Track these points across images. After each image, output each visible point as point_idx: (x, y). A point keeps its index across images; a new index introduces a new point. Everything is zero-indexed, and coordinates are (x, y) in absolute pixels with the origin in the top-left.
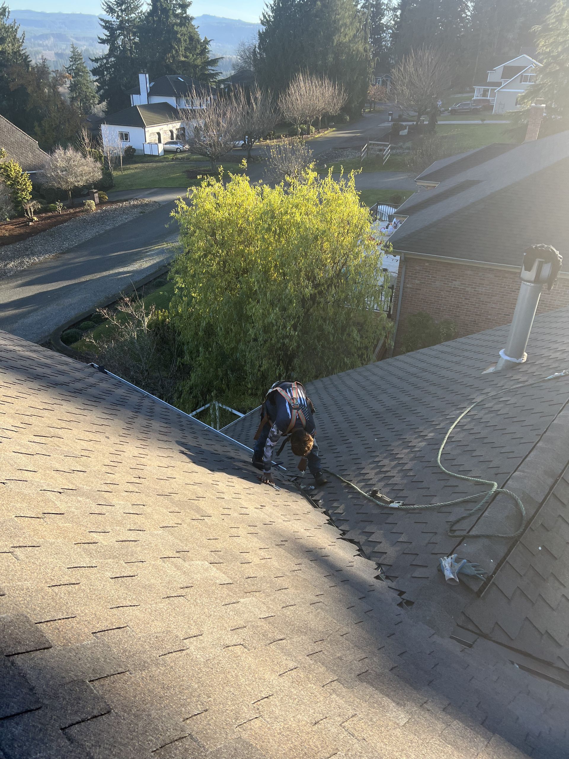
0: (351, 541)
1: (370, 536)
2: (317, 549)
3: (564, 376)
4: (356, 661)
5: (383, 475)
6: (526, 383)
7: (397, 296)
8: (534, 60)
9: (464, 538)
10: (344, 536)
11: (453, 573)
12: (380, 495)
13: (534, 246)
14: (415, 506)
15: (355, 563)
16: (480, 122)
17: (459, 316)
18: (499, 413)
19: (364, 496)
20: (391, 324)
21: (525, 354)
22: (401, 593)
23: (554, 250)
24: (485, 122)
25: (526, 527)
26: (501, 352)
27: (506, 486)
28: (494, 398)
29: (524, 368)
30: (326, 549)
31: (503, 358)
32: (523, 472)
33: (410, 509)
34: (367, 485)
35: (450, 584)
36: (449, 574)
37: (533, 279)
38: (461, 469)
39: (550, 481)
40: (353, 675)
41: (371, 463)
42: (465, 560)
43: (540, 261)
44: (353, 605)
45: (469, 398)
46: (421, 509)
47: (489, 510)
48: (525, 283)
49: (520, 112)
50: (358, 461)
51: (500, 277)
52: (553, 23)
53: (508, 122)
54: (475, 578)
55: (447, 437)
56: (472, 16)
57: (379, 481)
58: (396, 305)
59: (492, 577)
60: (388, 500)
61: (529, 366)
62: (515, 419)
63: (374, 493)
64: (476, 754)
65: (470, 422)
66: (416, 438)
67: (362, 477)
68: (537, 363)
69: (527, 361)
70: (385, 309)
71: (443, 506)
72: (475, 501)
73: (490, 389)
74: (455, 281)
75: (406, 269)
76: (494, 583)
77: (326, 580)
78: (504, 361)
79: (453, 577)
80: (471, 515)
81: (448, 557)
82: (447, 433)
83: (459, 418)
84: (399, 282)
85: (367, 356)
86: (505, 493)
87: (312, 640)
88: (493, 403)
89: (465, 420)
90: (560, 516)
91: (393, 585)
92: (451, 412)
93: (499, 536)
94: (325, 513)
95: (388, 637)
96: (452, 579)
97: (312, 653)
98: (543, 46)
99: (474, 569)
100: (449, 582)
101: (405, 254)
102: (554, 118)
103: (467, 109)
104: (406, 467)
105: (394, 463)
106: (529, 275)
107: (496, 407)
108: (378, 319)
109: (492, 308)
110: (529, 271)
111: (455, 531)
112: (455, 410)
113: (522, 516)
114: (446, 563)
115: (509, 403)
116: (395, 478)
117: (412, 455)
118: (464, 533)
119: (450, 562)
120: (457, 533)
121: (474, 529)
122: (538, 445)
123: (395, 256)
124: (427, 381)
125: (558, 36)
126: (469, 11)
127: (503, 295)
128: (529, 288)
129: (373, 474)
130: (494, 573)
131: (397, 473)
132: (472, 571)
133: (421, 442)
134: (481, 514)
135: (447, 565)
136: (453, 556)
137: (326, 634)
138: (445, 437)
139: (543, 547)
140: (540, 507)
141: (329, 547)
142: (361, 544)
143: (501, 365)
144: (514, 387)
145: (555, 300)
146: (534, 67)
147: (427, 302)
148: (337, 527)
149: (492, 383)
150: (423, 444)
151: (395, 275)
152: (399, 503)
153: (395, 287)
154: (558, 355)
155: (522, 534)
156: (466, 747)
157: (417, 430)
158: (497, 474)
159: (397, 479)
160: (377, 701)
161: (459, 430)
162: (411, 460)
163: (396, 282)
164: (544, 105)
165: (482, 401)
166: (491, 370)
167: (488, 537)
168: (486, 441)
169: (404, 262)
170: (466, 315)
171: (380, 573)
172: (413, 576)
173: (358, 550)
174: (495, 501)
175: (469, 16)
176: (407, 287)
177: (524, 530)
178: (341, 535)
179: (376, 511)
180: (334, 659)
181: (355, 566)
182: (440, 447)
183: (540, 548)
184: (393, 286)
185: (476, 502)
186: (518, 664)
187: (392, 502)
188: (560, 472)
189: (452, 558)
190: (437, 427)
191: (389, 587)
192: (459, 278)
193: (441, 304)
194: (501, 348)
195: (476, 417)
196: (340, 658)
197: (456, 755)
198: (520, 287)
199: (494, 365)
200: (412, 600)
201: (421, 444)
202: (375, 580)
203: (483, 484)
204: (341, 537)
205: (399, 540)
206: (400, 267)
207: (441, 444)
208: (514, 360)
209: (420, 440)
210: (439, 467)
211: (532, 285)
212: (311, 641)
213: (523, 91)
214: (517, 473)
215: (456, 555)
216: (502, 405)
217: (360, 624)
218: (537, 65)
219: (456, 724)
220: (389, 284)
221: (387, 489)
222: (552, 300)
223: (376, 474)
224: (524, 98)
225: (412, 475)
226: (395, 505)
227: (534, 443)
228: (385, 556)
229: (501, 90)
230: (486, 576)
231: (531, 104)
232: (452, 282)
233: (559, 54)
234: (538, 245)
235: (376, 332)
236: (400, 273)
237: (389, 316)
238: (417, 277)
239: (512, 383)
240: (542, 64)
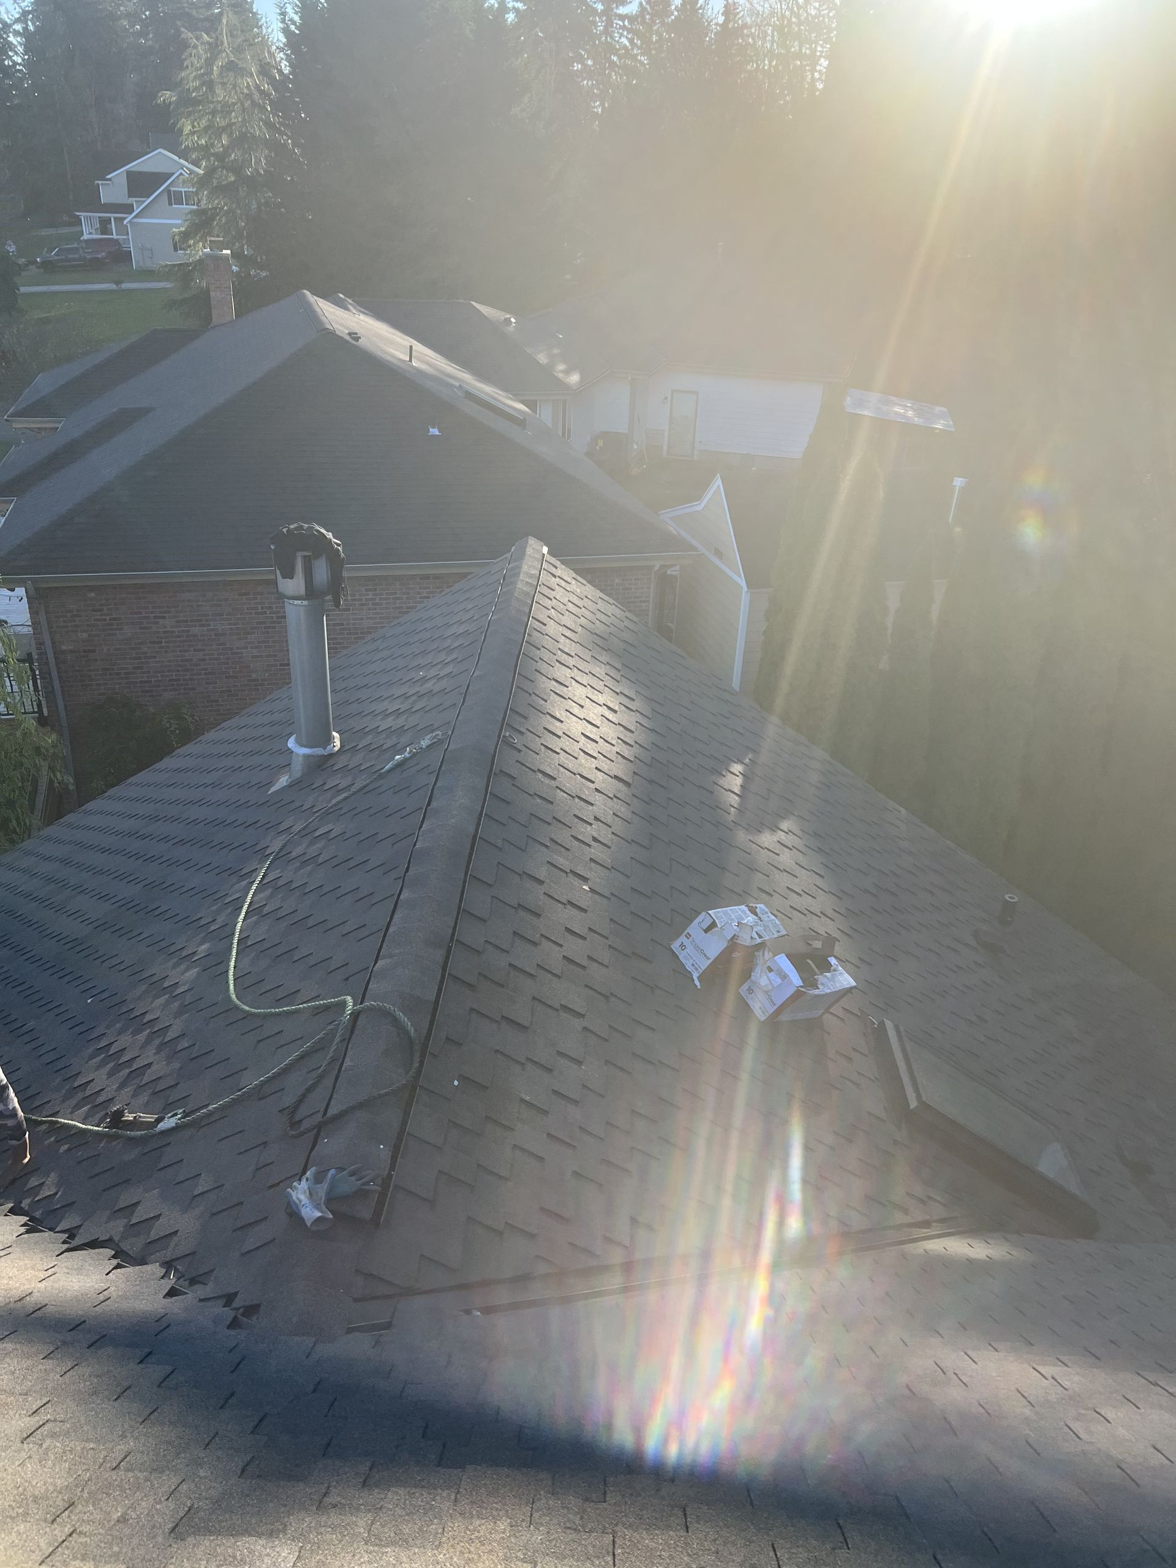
0: (93, 1244)
1: (132, 1214)
2: (12, 1305)
3: (410, 758)
4: (160, 1502)
5: (127, 1071)
6: (353, 789)
7: (46, 675)
8: (182, 161)
9: (319, 1127)
10: (74, 1242)
11: (317, 1207)
12: (130, 1117)
13: (285, 530)
14: (210, 1107)
15: (112, 1289)
16: (113, 287)
17: (194, 689)
18: (320, 860)
19: (97, 1132)
20: (51, 739)
21: (335, 734)
22: (229, 1299)
23: (323, 531)
24: (124, 286)
25: (423, 1055)
26: (291, 743)
27: (367, 995)
28: (304, 833)
29: (342, 762)
30: (36, 1294)
31: (298, 755)
32: (391, 956)
33: (202, 1118)
34: (95, 1105)
35: (320, 1231)
36: (310, 1213)
37: (303, 591)
38: (281, 993)
39: (439, 955)
40: (160, 1539)
41: (92, 1057)
42: (333, 1171)
43: (305, 557)
44: (126, 1384)
45: (258, 847)
46: (223, 1108)
47: (350, 1053)
48: (291, 602)
49: (188, 265)
50: (60, 1065)
51: (249, 594)
52: (196, 89)
53: (169, 285)
54: (361, 1194)
55: (235, 941)
56: (26, 64)
57: (122, 1086)
58: (50, 695)
59: (390, 1176)
60: (151, 1118)
61: (349, 755)
62: (352, 863)
63: (116, 1119)
64: (440, 1531)
65: (271, 896)
66: (174, 967)
67: (80, 1095)
68: (360, 746)
69: (341, 746)
70: (29, 708)
71: (263, 1083)
72: (320, 1047)
73: (291, 819)
74: (164, 618)
75: (47, 612)
76: (396, 1186)
77: (49, 1364)
78: (301, 759)
79: (319, 1214)
80: (321, 1078)
81: (300, 1180)
82: (233, 934)
83: (250, 896)
84: (40, 644)
85: (19, 823)
86: (371, 1009)
87: (45, 1521)
88: (304, 845)
89: (262, 895)
90: (472, 1010)
91: (208, 1290)
92: (232, 886)
93: (380, 1096)
94: (13, 1211)
95: (222, 1407)
96: (319, 1219)
97: (51, 1549)
98: (193, 133)
99: (353, 1178)
100: (313, 1228)
101: (34, 581)
102: (255, 276)
103: (74, 259)
104: (171, 1034)
105: (142, 1037)
106: (294, 586)
107: (313, 851)
108: (18, 734)
109: (253, 657)
110: (292, 578)
111: (300, 1121)
112: (238, 882)
113: (410, 1037)
114: (300, 1193)
115: (332, 835)
116: (154, 1068)
117: (176, 1004)
118: (318, 1118)
119: (306, 1187)
120: (306, 1124)
121: (333, 1102)
122: (402, 897)
123: (13, 590)
124: (165, 839)
125: (214, 113)
126: (16, 53)
127: (265, 628)
128: (302, 609)
129: (105, 1077)
130: (392, 1167)
131: (155, 1054)
132: (349, 1185)
133: (187, 969)
134: (337, 1067)
135: (302, 1197)
136: (308, 1173)
137: (77, 1486)
138: (232, 943)
139: (461, 1078)
140: (435, 1009)
141: (42, 1285)
142: (116, 1239)
143: (297, 768)
144: (334, 801)
145: (362, 619)
146: (187, 176)
147: (118, 674)
148: (51, 1229)
149: (293, 806)
150: (193, 973)
151: (27, 630)
152: (176, 1114)
153: (35, 657)
154: (389, 722)
155: (419, 1071)
156: (420, 1529)
157: (173, 949)
158: (347, 979)
159: (160, 1068)
160: (225, 1559)
161: (254, 918)
162: (179, 1013)
163: (34, 646)
164: (228, 252)
165: (284, 846)
166: (283, 781)
167: (360, 1106)
168: (311, 922)
169: (35, 600)
170: (207, 683)
171: (173, 1281)
172: (243, 1252)
173: (114, 1257)
174: (356, 1032)
175: (20, 64)
176: (63, 652)
177: (422, 1063)
178: (64, 1242)
179: (133, 1154)
180: (110, 1529)
181: (114, 1295)
182: (228, 966)
183: (456, 1083)
184: (30, 655)
185: (323, 1049)
186: (478, 1310)
187: (159, 1120)
188: (450, 931)
189: (307, 1179)
190: (213, 928)
191: (201, 1300)
192: (169, 612)
193: (149, 672)
194: (290, 735)
195: (280, 883)
196: (123, 1520)
197: (404, 1559)
198: (284, 612)
199: (287, 769)
200: (255, 1302)
201: (187, 974)
202: (169, 1300)
203: (327, 1008)
204: (66, 1246)
205: (196, 1193)
206: (33, 612)
207: (229, 961)
208: (319, 751)
209: (183, 967)
210: (237, 1007)
211: (305, 603)
212: (44, 1525)
213: (179, 222)
214: (380, 963)
215: (313, 1169)
216: (320, 845)
217: (152, 1417)
218: (192, 172)
219: (394, 1497)
220: (17, 655)
221: (144, 1098)
222: (355, 619)
223: (110, 1074)
224: (186, 235)
225: (186, 1045)
226: (169, 1123)
227: (395, 897)
228: (175, 1239)
229: (136, 220)
230: (379, 1181)
231: (202, 250)
232: (157, 623)
233: (227, 150)
234: (292, 527)
235: (22, 765)
236: (35, 624)
237: (42, 721)
238: (77, 626)
239: (329, 794)
240: (199, 167)
